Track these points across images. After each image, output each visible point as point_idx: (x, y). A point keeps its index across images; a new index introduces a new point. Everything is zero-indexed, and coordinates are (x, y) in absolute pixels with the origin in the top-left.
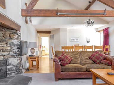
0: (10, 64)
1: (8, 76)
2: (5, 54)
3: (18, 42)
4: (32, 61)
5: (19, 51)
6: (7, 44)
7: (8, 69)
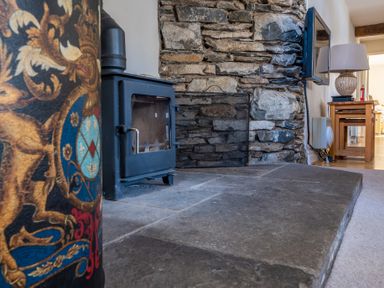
0: (262, 115)
1: (253, 162)
2: (244, 69)
3: (295, 22)
4: (343, 124)
5: (295, 64)
6: (251, 29)
7: (252, 134)
